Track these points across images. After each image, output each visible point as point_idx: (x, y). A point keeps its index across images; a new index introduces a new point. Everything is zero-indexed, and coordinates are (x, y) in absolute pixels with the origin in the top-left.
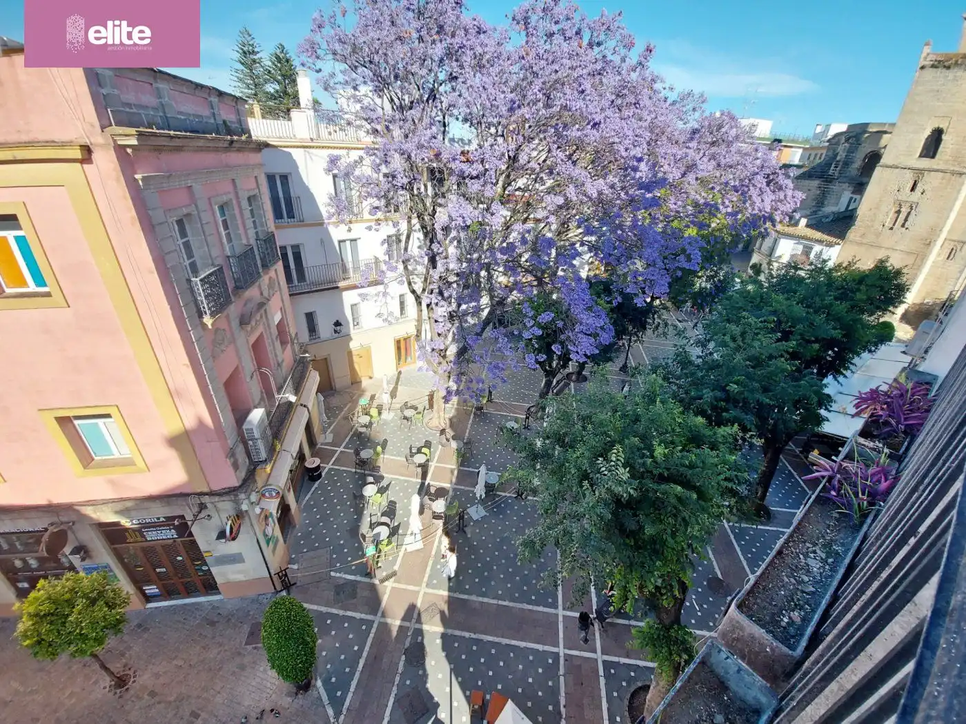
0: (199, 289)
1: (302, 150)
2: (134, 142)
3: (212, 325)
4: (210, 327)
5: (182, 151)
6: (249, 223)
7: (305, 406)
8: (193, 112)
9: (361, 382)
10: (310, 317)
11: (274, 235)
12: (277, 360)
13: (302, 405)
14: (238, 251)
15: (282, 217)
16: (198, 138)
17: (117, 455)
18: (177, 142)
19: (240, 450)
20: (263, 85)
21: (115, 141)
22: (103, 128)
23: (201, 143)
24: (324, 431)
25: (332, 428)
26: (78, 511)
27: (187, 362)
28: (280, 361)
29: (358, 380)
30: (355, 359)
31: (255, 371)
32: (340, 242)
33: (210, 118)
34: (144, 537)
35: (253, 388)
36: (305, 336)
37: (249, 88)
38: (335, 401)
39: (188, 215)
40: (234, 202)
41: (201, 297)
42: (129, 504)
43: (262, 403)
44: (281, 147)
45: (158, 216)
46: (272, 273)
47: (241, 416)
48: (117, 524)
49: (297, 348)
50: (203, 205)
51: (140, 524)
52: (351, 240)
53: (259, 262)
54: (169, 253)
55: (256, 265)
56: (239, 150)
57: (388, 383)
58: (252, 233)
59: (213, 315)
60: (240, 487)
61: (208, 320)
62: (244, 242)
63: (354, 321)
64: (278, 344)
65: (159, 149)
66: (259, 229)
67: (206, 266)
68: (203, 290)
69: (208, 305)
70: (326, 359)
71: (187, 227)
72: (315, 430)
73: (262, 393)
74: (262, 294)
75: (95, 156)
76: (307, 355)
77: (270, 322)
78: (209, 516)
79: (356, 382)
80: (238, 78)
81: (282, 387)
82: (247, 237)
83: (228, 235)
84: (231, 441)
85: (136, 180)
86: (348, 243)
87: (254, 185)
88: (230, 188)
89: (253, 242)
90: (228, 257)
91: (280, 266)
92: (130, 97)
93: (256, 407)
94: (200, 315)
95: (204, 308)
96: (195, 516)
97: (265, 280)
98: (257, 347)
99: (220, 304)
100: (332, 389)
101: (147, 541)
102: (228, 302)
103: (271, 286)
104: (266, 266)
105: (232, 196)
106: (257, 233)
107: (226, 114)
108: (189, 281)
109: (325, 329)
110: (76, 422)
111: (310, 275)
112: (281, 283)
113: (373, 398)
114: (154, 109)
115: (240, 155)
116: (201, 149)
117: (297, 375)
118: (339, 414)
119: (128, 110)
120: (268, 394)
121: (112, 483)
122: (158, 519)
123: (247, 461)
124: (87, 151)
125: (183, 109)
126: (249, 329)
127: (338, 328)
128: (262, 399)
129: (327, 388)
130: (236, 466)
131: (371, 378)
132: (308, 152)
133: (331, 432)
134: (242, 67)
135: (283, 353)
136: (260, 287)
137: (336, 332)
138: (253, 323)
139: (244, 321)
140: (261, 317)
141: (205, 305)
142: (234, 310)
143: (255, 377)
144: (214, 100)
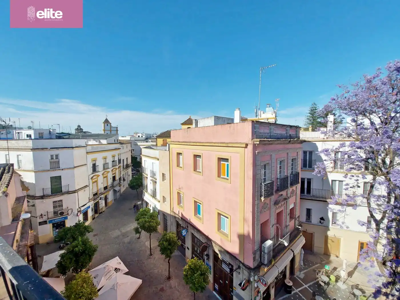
0: (263, 187)
1: (321, 142)
2: (258, 143)
3: (264, 201)
4: (263, 201)
5: (272, 144)
6: (290, 168)
7: (293, 251)
8: (280, 133)
9: (330, 256)
10: (309, 211)
11: (299, 174)
12: (286, 224)
13: (291, 250)
14: (282, 177)
15: (306, 167)
16: (278, 141)
17: (226, 232)
18: (271, 142)
19: (258, 253)
20: (316, 119)
21: (254, 143)
22: (252, 139)
23: (279, 142)
24: (301, 270)
25: (305, 271)
26: (212, 243)
27: (252, 211)
28: (287, 225)
29: (328, 254)
30: (329, 241)
31: (275, 224)
32: (332, 181)
33: (285, 134)
34: (222, 264)
35: (272, 231)
36: (304, 218)
37: (311, 121)
38: (311, 258)
39: (268, 163)
40: (286, 160)
41: (263, 190)
42: (222, 250)
43: (274, 239)
44: (312, 141)
45: (258, 163)
46: (294, 188)
47: (263, 240)
48: (218, 254)
49: (297, 222)
50: (274, 161)
51: (222, 259)
52: (339, 181)
53: (289, 182)
54: (258, 174)
55: (287, 184)
56: (293, 143)
57: (348, 266)
58: (290, 171)
59: (264, 198)
60: (253, 269)
61: (263, 199)
62: (286, 174)
63: (332, 221)
64: (288, 217)
65: (265, 144)
66: (294, 170)
67: (269, 180)
68: (264, 188)
69: (264, 193)
70: (312, 234)
71: (267, 167)
72: (296, 267)
73: (275, 235)
74: (287, 195)
75: (248, 146)
76: (300, 227)
77: (288, 207)
78: (239, 273)
79: (327, 254)
80: (307, 118)
81: (284, 236)
82: (288, 172)
83: (280, 171)
84: (256, 247)
85: (256, 153)
86: (337, 182)
87: (296, 155)
88: (286, 156)
89: (289, 175)
90: (278, 179)
91: (299, 186)
92: (262, 131)
93: (270, 239)
94: (261, 197)
95: (263, 194)
96: (236, 269)
97: (290, 190)
98: (279, 215)
99: (269, 194)
100: (311, 251)
101: (222, 267)
102: (272, 194)
103: (292, 193)
104: (292, 185)
105: (286, 158)
106: (292, 172)
107: (292, 132)
108: (261, 184)
109: (315, 219)
110: (221, 216)
111: (313, 192)
112: (297, 192)
113: (335, 269)
114: (268, 133)
115: (293, 145)
116: (278, 144)
117: (293, 234)
118: (311, 266)
119: (260, 134)
120: (277, 237)
121: (221, 240)
122: (227, 261)
123: (259, 260)
124: (247, 145)
125: (277, 132)
126: (277, 207)
127: (322, 221)
128: (274, 237)
129: (308, 248)
130: (254, 259)
131: (337, 257)
132: (324, 143)
133: (304, 273)
134: (310, 115)
135: (290, 222)
136: (287, 192)
137: (320, 222)
138: (280, 205)
139: (276, 203)
140: (284, 204)
141: (263, 193)
142: (274, 198)
143: (274, 226)
144: (288, 129)
